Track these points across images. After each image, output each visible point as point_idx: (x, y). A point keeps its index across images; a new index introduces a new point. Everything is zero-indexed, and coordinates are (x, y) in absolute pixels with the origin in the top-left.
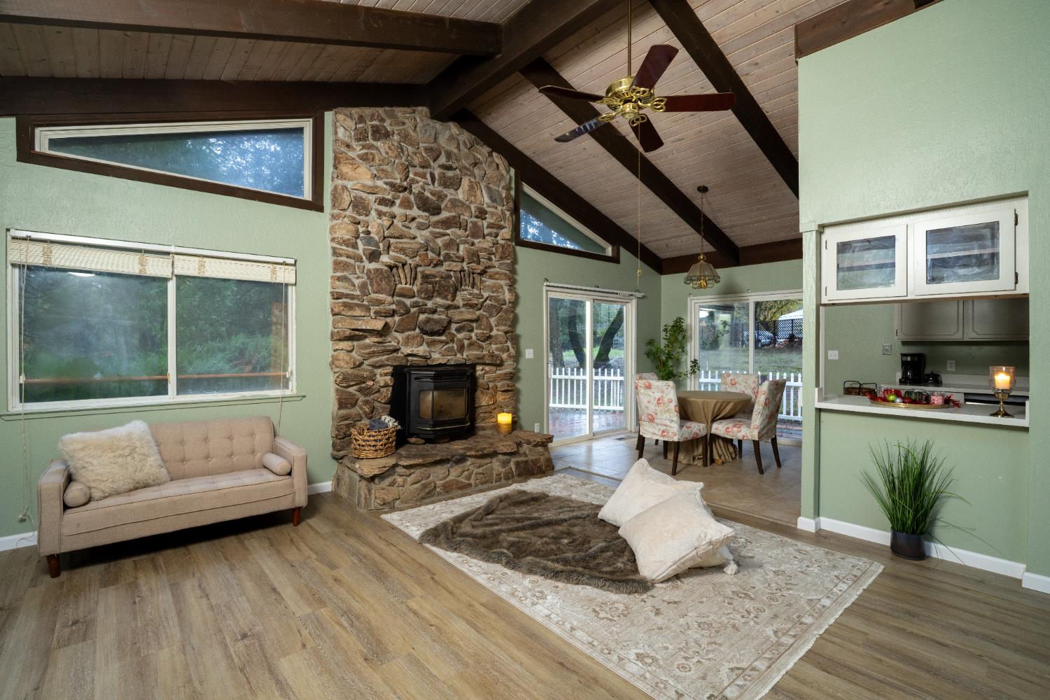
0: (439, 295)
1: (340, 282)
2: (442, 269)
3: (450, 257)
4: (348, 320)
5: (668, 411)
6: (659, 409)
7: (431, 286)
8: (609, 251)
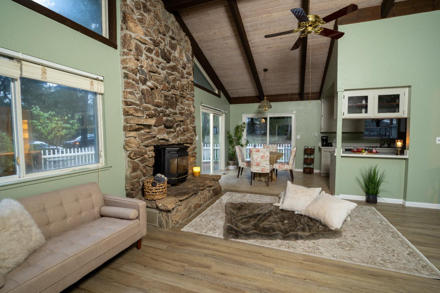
0: (171, 107)
1: (131, 95)
2: (170, 93)
3: (175, 87)
4: (136, 119)
5: (266, 161)
6: (262, 160)
7: (168, 102)
8: (217, 92)
